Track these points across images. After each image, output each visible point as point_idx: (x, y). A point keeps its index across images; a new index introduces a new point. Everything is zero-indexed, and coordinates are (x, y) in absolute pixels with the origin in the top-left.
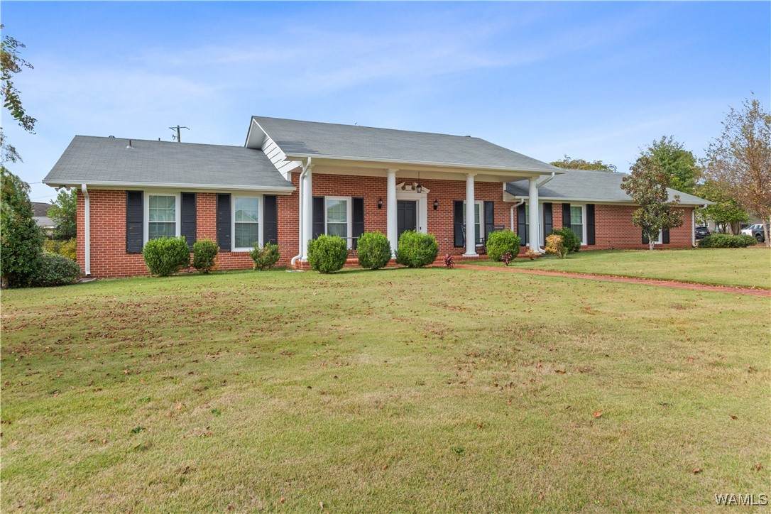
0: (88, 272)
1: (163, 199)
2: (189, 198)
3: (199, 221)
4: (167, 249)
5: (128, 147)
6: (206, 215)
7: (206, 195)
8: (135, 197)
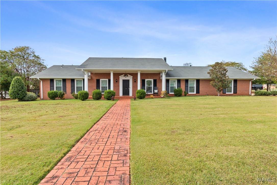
0: (42, 98)
1: (58, 80)
2: (64, 80)
3: (67, 86)
4: (51, 93)
5: (61, 68)
6: (69, 85)
7: (68, 79)
8: (52, 80)
